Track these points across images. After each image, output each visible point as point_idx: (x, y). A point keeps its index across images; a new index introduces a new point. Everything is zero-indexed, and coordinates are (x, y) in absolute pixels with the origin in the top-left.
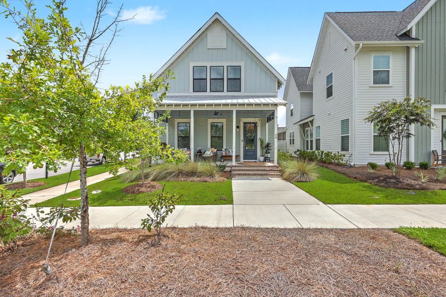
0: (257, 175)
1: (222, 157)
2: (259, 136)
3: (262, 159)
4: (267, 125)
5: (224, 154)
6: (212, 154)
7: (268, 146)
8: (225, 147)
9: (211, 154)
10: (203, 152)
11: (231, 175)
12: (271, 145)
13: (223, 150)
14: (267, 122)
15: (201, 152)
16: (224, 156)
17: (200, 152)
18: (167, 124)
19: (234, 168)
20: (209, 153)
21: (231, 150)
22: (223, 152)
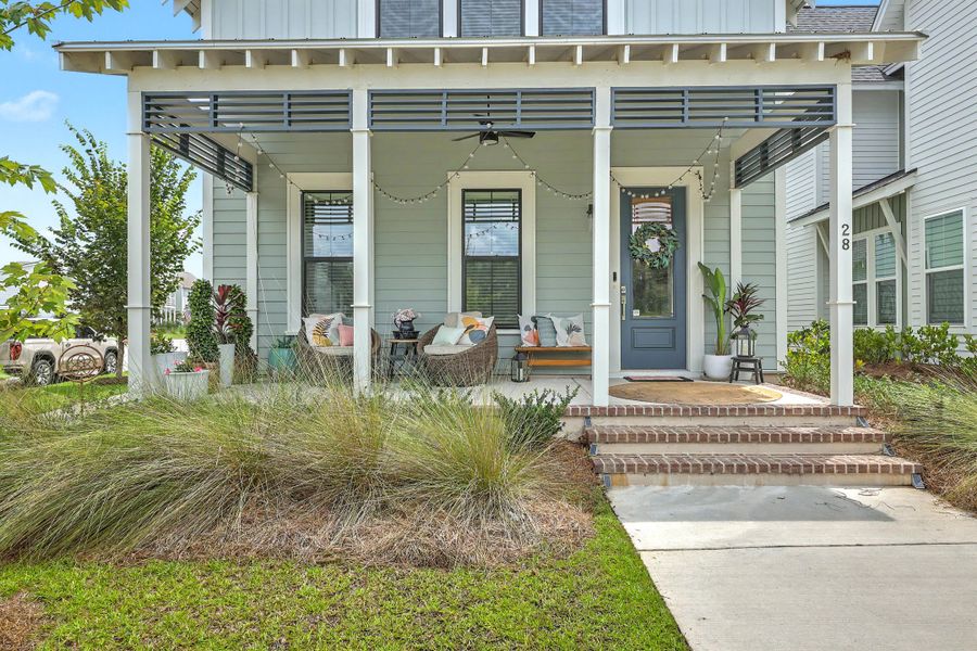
0: (764, 469)
1: (521, 355)
2: (696, 254)
3: (719, 364)
4: (737, 197)
5: (527, 344)
6: (468, 343)
7: (744, 300)
8: (529, 308)
9: (467, 340)
10: (423, 331)
11: (595, 469)
12: (758, 295)
13: (524, 320)
14: (739, 183)
15: (415, 335)
16: (527, 353)
17: (407, 331)
18: (251, 200)
19: (606, 422)
20: (451, 340)
21: (560, 320)
22: (525, 334)
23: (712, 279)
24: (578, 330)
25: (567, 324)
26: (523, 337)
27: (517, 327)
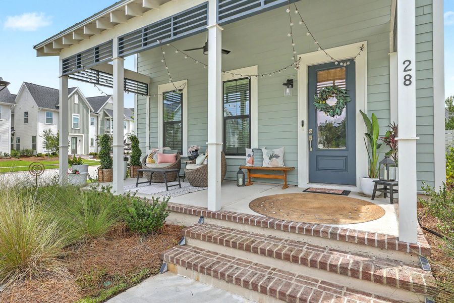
5: (249, 164)
8: (254, 144)
21: (266, 151)
22: (248, 159)
23: (370, 123)
24: (277, 157)
25: (271, 153)
26: (247, 160)
27: (244, 155)
